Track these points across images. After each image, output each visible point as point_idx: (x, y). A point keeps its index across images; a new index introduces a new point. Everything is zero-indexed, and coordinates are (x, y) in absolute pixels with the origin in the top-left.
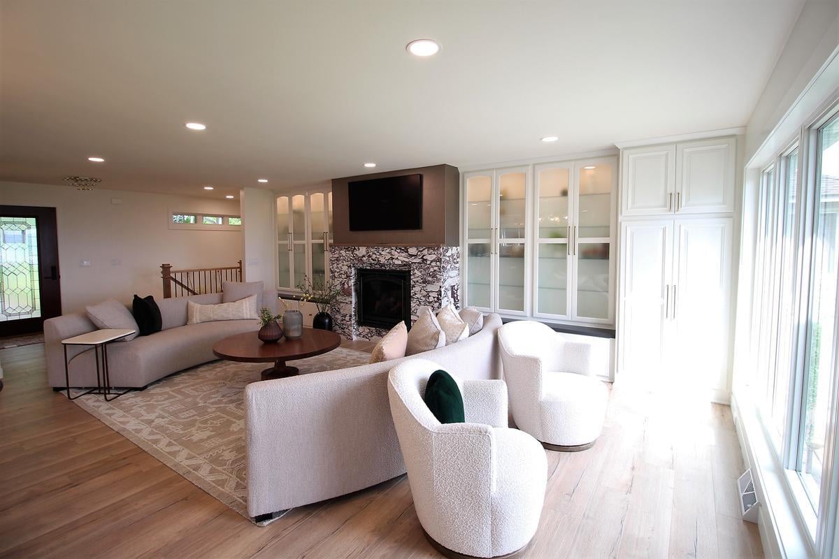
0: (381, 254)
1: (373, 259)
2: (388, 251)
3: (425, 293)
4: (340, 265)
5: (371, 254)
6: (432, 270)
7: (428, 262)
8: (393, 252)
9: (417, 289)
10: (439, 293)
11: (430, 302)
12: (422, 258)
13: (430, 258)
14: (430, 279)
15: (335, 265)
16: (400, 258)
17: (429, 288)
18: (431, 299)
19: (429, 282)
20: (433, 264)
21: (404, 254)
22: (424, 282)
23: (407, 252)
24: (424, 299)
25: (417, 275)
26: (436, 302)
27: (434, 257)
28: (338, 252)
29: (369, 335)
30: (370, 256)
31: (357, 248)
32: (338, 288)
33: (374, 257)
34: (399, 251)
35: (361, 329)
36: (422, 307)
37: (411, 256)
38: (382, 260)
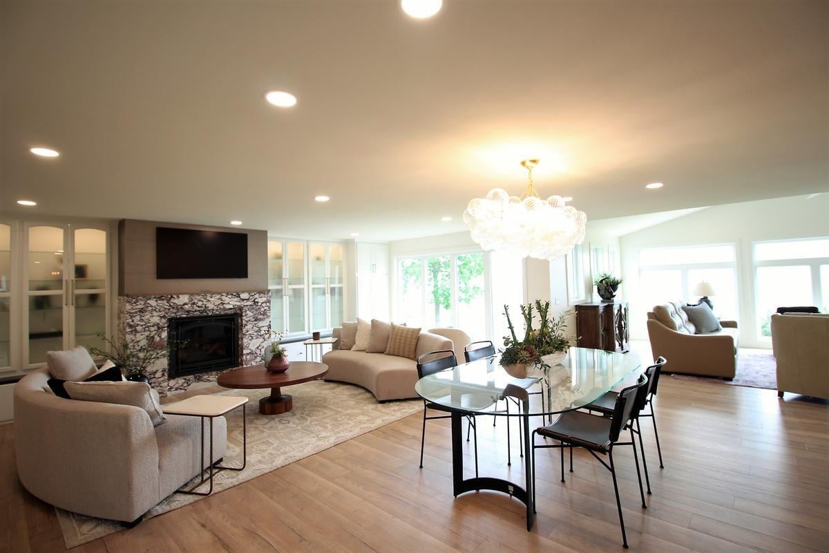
0: (209, 301)
1: (199, 307)
2: (218, 297)
3: (257, 329)
4: (148, 317)
5: (196, 301)
6: (262, 309)
7: (259, 304)
8: (224, 298)
9: (249, 326)
10: (270, 327)
11: (261, 336)
12: (254, 301)
13: (260, 300)
14: (261, 317)
15: (138, 318)
16: (231, 303)
17: (260, 324)
18: (262, 332)
19: (260, 320)
20: (264, 305)
21: (236, 299)
22: (255, 320)
23: (239, 297)
24: (256, 334)
25: (249, 314)
26: (266, 334)
27: (264, 299)
28: (142, 302)
29: (185, 385)
30: (194, 303)
31: (175, 296)
32: (143, 343)
33: (200, 304)
34: (230, 296)
35: (172, 383)
36: (253, 341)
37: (243, 300)
38: (211, 306)
